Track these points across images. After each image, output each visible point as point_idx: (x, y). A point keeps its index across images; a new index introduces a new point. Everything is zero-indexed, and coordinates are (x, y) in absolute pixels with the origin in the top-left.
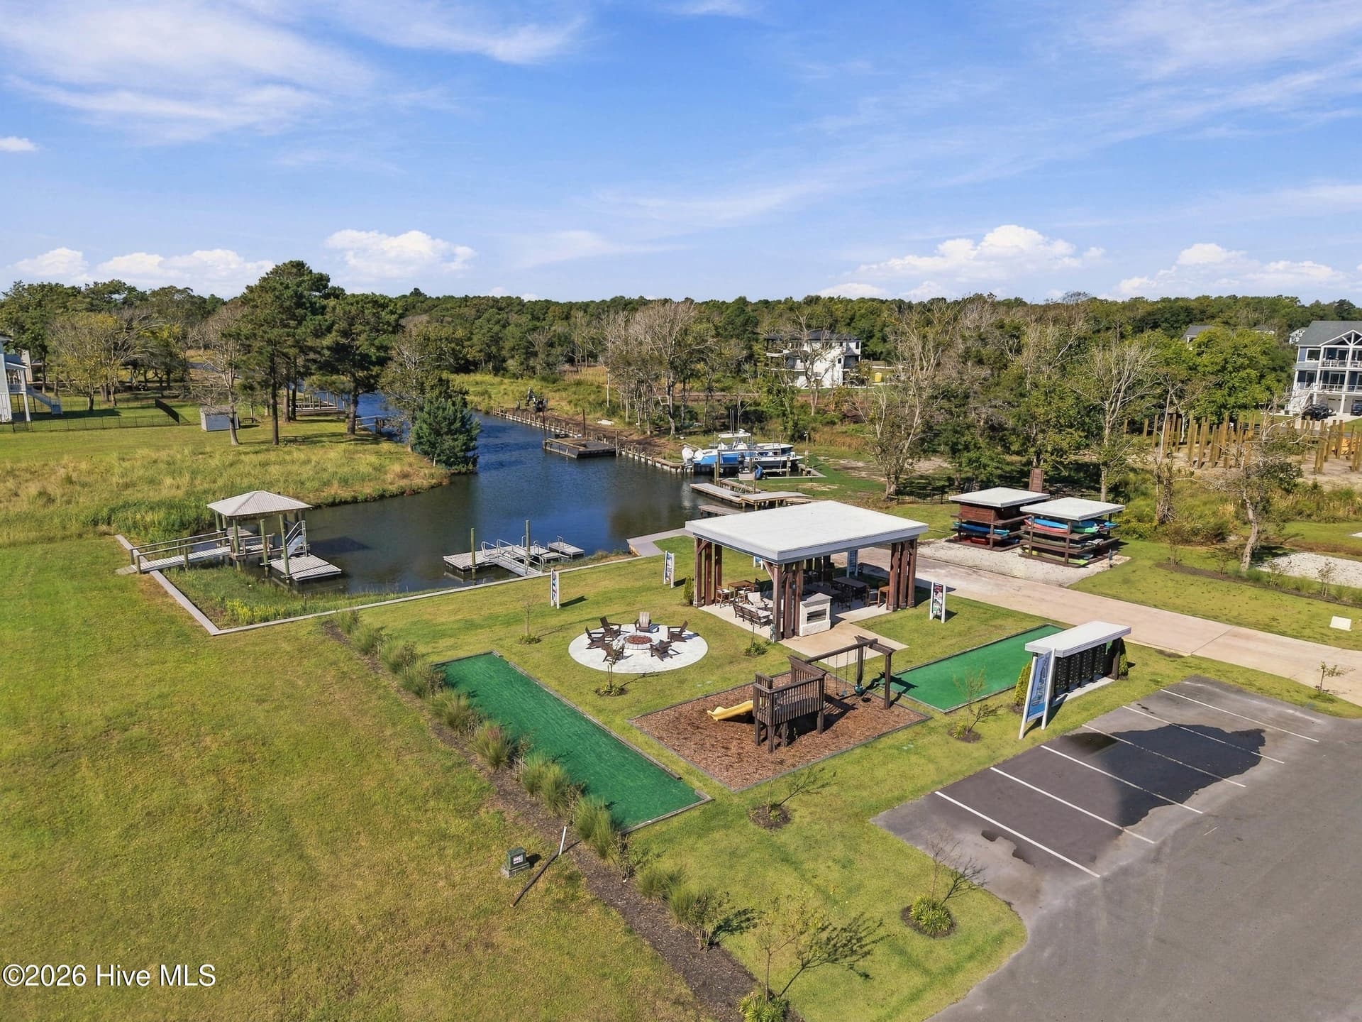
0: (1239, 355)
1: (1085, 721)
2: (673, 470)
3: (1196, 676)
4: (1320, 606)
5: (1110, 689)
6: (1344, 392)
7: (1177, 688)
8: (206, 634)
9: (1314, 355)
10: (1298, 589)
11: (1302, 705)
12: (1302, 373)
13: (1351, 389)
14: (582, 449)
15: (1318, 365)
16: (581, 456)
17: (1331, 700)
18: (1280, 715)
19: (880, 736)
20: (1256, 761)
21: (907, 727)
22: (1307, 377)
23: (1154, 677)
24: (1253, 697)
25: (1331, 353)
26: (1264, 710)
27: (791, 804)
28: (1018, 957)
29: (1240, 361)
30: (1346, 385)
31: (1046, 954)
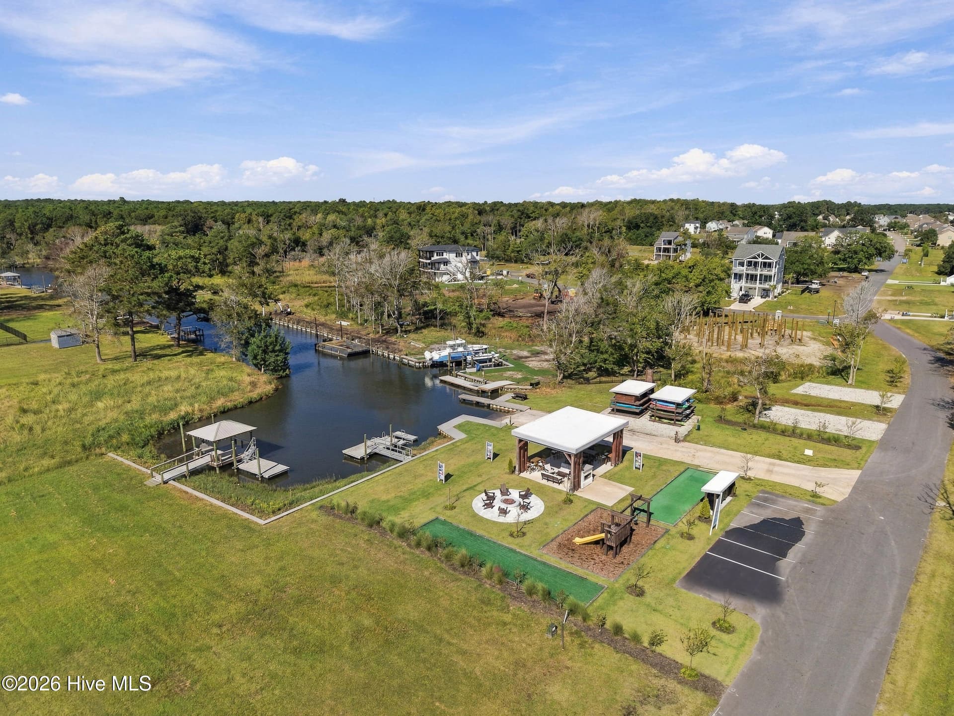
0: (711, 274)
1: (731, 521)
2: (417, 364)
3: (762, 490)
4: (795, 441)
5: (733, 503)
6: (758, 285)
7: (758, 498)
8: (260, 525)
9: (742, 264)
10: (783, 432)
11: (809, 501)
12: (736, 274)
13: (760, 283)
14: (349, 351)
15: (744, 270)
16: (350, 355)
17: (820, 497)
18: (804, 508)
19: (655, 542)
20: (803, 533)
21: (662, 536)
22: (738, 277)
23: (747, 493)
24: (789, 499)
25: (749, 264)
26: (796, 506)
27: (640, 583)
28: (761, 636)
29: (712, 277)
30: (758, 281)
31: (770, 633)
